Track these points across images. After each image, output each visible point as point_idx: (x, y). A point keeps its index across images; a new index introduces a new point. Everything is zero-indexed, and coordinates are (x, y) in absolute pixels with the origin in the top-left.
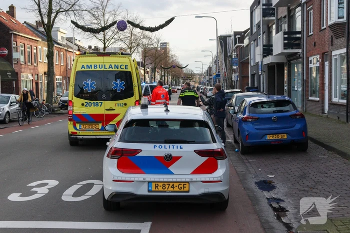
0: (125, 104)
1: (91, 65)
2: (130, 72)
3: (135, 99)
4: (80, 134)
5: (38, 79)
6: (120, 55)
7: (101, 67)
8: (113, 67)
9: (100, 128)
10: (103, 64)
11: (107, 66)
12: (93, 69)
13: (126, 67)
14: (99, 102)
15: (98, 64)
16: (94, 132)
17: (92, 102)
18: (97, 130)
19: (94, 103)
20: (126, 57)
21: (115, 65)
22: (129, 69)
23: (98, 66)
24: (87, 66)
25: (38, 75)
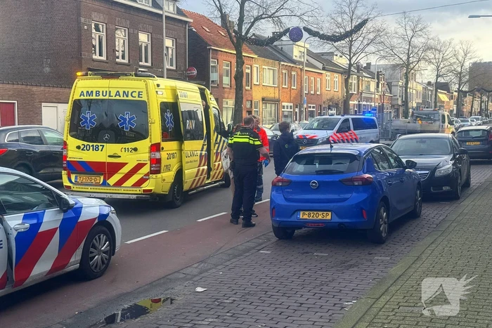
0: (135, 149)
1: (92, 92)
2: (144, 102)
3: (150, 142)
4: (75, 189)
5: (251, 107)
6: (134, 77)
7: (104, 94)
8: (121, 94)
9: (101, 183)
10: (107, 89)
11: (113, 94)
12: (94, 97)
13: (139, 94)
14: (99, 144)
15: (101, 90)
16: (92, 187)
17: (91, 144)
18: (96, 186)
19: (93, 146)
20: (141, 80)
21: (124, 92)
22: (144, 98)
23: (101, 93)
24: (88, 92)
25: (251, 101)
